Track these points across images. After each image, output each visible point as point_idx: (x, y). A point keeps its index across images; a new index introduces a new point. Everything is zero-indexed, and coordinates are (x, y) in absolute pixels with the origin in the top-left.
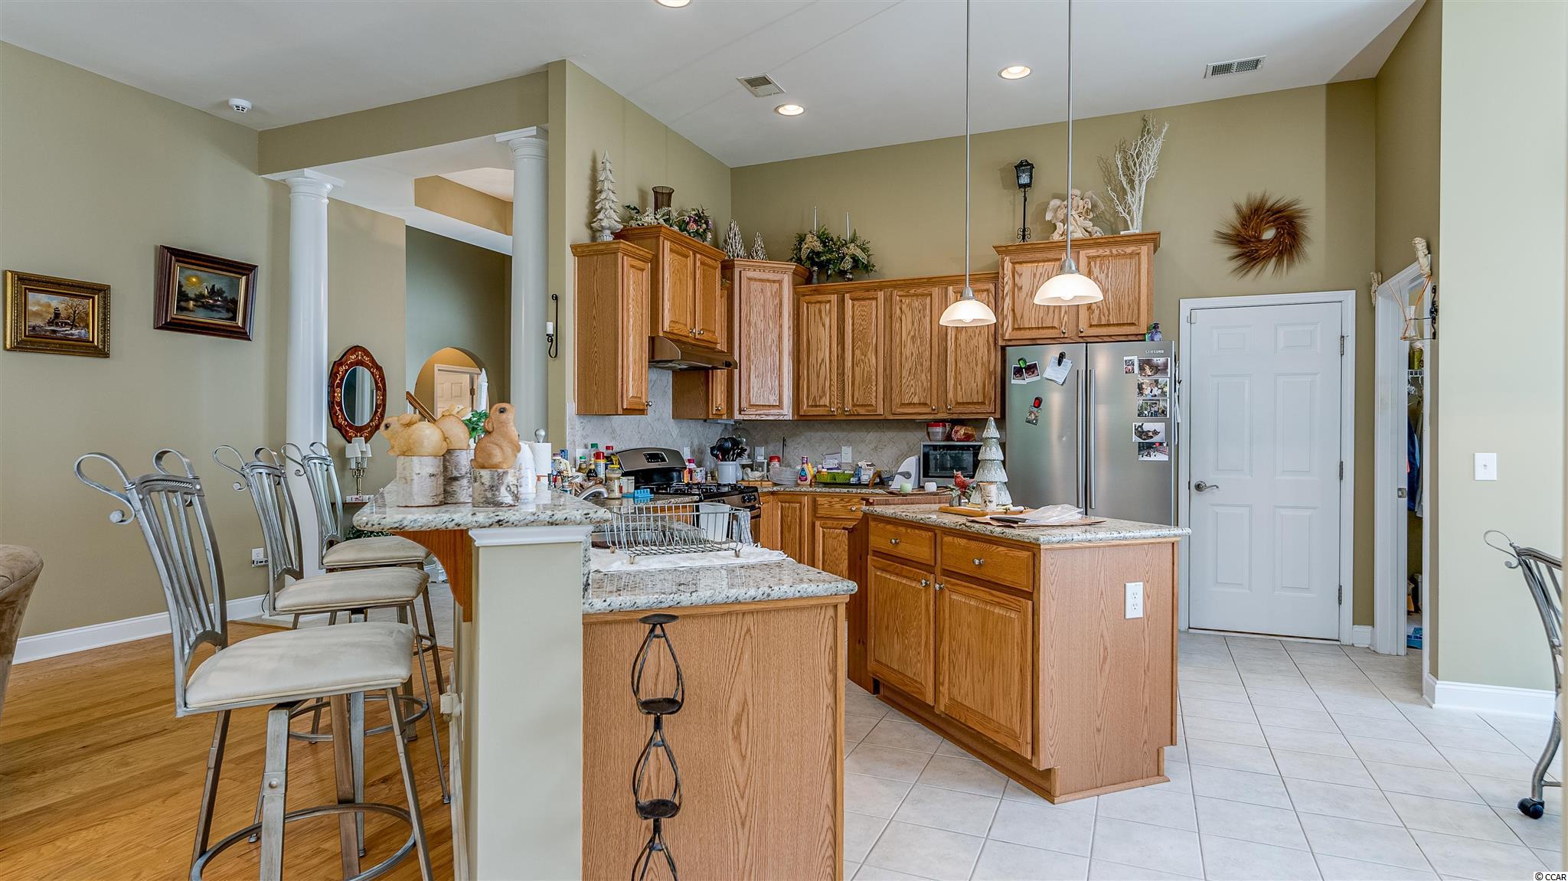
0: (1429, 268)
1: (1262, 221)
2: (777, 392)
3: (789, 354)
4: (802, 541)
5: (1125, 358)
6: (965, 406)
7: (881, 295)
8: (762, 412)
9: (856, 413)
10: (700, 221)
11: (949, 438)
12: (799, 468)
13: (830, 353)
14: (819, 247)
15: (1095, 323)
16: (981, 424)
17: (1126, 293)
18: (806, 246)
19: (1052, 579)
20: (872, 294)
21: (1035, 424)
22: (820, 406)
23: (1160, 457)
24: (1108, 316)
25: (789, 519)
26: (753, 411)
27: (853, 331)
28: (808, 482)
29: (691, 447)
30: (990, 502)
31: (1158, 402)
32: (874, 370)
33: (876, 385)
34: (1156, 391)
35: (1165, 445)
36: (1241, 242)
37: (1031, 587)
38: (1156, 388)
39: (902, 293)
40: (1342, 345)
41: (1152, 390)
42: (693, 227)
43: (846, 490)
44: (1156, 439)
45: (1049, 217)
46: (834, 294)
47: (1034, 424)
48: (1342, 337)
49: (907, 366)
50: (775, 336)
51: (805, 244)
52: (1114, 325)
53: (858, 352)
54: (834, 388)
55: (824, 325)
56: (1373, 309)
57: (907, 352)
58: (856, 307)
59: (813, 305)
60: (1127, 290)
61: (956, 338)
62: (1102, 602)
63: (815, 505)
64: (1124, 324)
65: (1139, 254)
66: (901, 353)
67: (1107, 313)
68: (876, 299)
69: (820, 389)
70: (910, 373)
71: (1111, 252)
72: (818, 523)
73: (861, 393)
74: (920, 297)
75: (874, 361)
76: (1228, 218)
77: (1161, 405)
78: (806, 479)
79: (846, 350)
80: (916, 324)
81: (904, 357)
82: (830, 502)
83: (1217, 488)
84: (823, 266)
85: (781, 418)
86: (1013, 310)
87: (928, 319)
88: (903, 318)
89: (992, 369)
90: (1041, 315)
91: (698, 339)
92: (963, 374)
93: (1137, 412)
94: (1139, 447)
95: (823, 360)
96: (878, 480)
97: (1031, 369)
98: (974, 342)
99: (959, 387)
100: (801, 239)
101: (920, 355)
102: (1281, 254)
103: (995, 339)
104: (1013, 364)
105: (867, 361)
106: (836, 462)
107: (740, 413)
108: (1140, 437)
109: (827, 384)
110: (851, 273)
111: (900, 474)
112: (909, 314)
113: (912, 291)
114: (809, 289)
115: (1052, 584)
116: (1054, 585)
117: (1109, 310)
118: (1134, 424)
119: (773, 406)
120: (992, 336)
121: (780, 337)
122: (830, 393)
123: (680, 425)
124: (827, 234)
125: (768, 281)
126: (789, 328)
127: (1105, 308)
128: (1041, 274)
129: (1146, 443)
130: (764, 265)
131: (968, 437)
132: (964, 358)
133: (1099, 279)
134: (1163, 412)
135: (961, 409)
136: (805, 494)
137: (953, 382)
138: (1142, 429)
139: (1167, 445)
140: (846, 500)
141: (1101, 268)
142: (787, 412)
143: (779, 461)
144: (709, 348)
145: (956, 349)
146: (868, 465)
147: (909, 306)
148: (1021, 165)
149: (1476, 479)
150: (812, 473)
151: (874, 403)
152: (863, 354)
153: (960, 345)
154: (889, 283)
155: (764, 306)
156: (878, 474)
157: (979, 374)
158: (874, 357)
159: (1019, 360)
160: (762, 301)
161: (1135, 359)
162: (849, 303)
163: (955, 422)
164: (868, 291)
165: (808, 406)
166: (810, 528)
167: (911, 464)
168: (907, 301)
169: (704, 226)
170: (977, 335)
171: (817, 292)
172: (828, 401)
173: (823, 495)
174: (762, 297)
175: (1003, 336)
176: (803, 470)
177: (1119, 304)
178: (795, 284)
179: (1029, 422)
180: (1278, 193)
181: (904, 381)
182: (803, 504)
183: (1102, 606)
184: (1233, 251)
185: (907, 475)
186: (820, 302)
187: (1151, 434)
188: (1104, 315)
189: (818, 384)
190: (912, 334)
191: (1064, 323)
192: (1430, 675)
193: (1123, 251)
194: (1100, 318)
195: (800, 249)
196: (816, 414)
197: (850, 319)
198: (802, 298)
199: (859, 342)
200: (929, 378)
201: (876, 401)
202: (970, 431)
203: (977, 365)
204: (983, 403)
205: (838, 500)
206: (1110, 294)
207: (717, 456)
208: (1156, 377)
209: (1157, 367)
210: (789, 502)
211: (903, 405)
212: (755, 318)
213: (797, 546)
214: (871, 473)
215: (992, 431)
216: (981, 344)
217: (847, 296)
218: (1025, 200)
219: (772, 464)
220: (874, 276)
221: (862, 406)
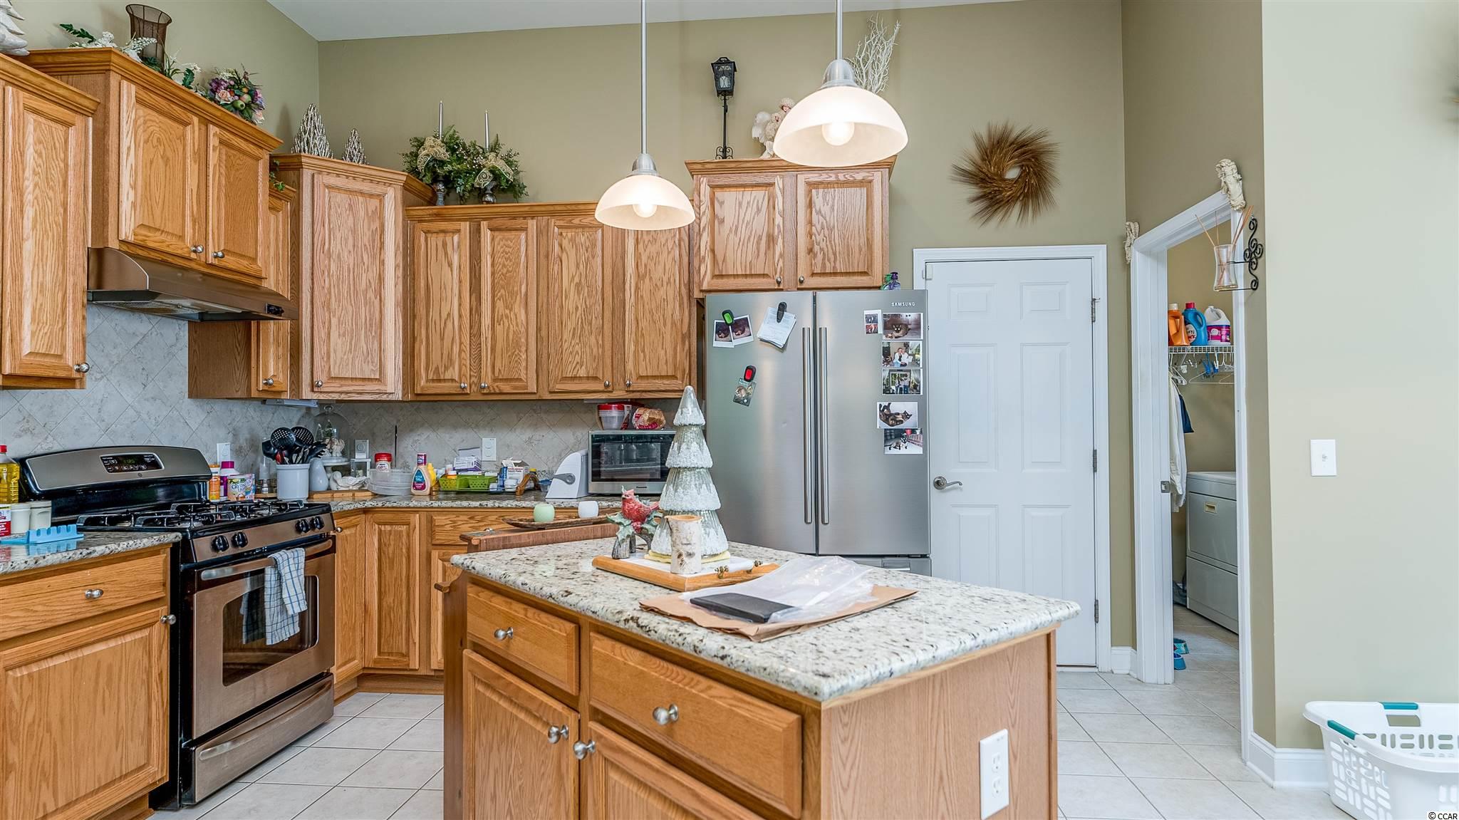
0: (1242, 197)
1: (1005, 155)
2: (376, 360)
3: (396, 305)
4: (411, 582)
5: (866, 312)
6: (650, 381)
7: (532, 224)
8: (350, 389)
9: (497, 391)
10: (241, 90)
11: (627, 425)
12: (415, 469)
13: (460, 305)
14: (443, 153)
15: (818, 270)
16: (670, 405)
17: (857, 232)
18: (424, 152)
19: (845, 777)
20: (519, 223)
21: (747, 404)
22: (445, 380)
23: (913, 449)
24: (835, 262)
25: (391, 549)
26: (335, 386)
27: (493, 274)
28: (427, 491)
29: (233, 443)
30: (690, 555)
31: (908, 374)
32: (523, 330)
33: (526, 351)
34: (906, 359)
35: (918, 432)
36: (983, 180)
37: (797, 806)
38: (906, 354)
39: (561, 223)
40: (1093, 310)
41: (901, 357)
42: (225, 96)
43: (477, 504)
44: (907, 424)
45: (756, 133)
46: (465, 220)
47: (744, 404)
48: (1094, 300)
49: (570, 325)
50: (373, 275)
51: (424, 149)
52: (842, 274)
53: (500, 304)
54: (466, 355)
55: (450, 265)
56: (1127, 266)
57: (570, 304)
58: (497, 240)
59: (435, 235)
60: (857, 229)
61: (637, 288)
62: (942, 799)
63: (431, 528)
64: (853, 273)
65: (871, 182)
66: (561, 307)
67: (832, 259)
68: (526, 229)
69: (445, 356)
70: (574, 334)
71: (837, 177)
72: (435, 554)
73: (506, 361)
74: (587, 229)
75: (523, 317)
76: (965, 151)
77: (913, 378)
78: (423, 487)
79: (483, 301)
80: (581, 266)
81: (565, 311)
82: (454, 522)
83: (961, 484)
84: (449, 181)
85: (384, 397)
86: (713, 251)
87: (599, 260)
89: (685, 330)
90: (749, 259)
91: (211, 265)
92: (647, 337)
93: (883, 387)
94: (886, 436)
95: (449, 314)
96: (532, 485)
97: (741, 326)
98: (662, 292)
99: (642, 354)
100: (420, 144)
101: (587, 310)
102: (1026, 196)
103: (690, 291)
104: (713, 321)
105: (513, 317)
106: (474, 459)
107: (312, 391)
108: (886, 421)
109: (456, 349)
110: (491, 195)
111: (560, 477)
112: (572, 253)
113: (576, 221)
114: (428, 212)
115: (845, 790)
116: (850, 792)
117: (835, 254)
118: (878, 404)
119: (370, 379)
120: (685, 285)
121: (381, 279)
122: (460, 362)
123: (208, 407)
124: (458, 138)
125: (362, 193)
126: (397, 266)
127: (830, 251)
128: (748, 203)
129: (895, 429)
130: (355, 169)
131: (654, 424)
132: (648, 315)
133: (823, 212)
134: (915, 387)
135: (643, 385)
136: (416, 510)
137: (633, 347)
138: (889, 410)
139: (921, 432)
140: (478, 518)
141: (824, 198)
142: (393, 387)
143: (390, 460)
144: (249, 284)
145: (637, 303)
146: (516, 464)
147: (572, 240)
148: (720, 63)
149: (1314, 473)
150: (434, 477)
151: (523, 377)
152: (507, 307)
153: (642, 297)
154: (543, 209)
155: (354, 231)
156: (532, 476)
157: (668, 337)
158: (523, 312)
159: (724, 314)
160: (350, 222)
161: (879, 313)
162: (486, 235)
163: (636, 403)
164: (514, 218)
165: (427, 381)
166: (424, 560)
167: (574, 463)
168: (569, 234)
169: (247, 98)
170: (665, 284)
171: (439, 217)
172: (457, 375)
173: (442, 511)
174: (351, 216)
175: (700, 284)
176: (419, 473)
177: (848, 246)
178: (407, 204)
179: (737, 401)
180: (1022, 124)
181: (565, 346)
182: (412, 525)
183: (943, 808)
184: (973, 191)
185: (569, 479)
186: (443, 231)
187: (900, 418)
188: (829, 260)
189: (442, 348)
190: (577, 280)
191: (779, 270)
192: (1256, 735)
193: (851, 176)
194: (824, 265)
195: (417, 156)
196: (438, 391)
197: (489, 257)
198: (418, 225)
199: (502, 291)
200: (600, 342)
201: (527, 374)
202: (658, 415)
203: (665, 325)
204: (674, 377)
205: (465, 518)
206: (836, 231)
207: (274, 457)
208: (906, 338)
209: (906, 325)
210: (391, 524)
211: (565, 379)
212: (339, 246)
213: (404, 590)
214: (520, 475)
215: (690, 413)
216: (671, 293)
217: (484, 224)
218: (726, 111)
219: (378, 464)
220: (525, 201)
221: (506, 380)
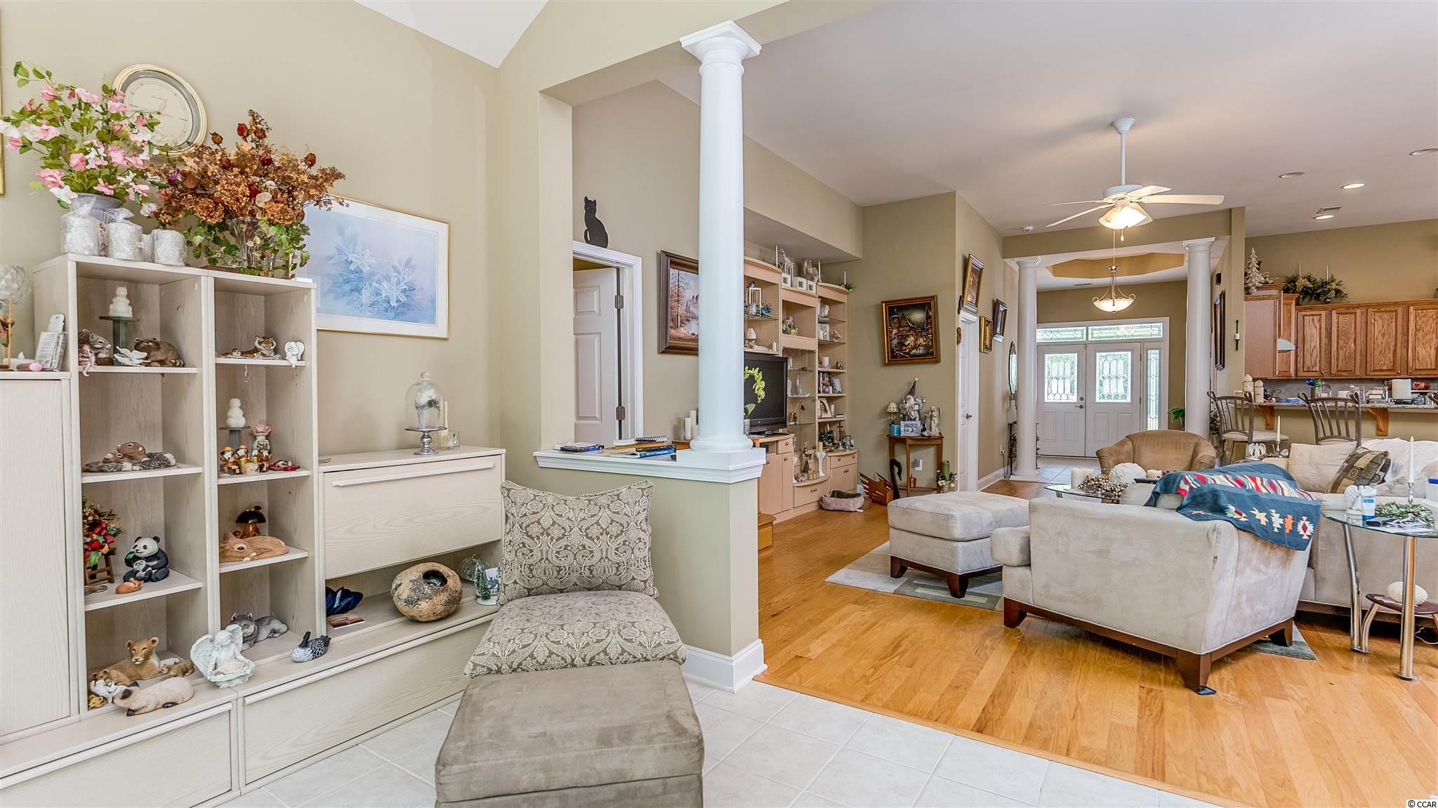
6: (1422, 371)
7: (1357, 311)
9: (1340, 375)
13: (1320, 342)
14: (1309, 285)
18: (1299, 285)
20: (1351, 310)
22: (1312, 371)
32: (1353, 352)
33: (1355, 360)
39: (1374, 310)
46: (1323, 310)
49: (1378, 350)
51: (1299, 283)
53: (1341, 342)
54: (1323, 362)
55: (1316, 328)
57: (1378, 342)
58: (1340, 318)
59: (1308, 317)
61: (1415, 334)
66: (1374, 343)
68: (1355, 313)
70: (1380, 353)
73: (1344, 364)
75: (1353, 347)
79: (1332, 341)
81: (1376, 344)
88: (1376, 323)
92: (1420, 354)
95: (1315, 347)
98: (1429, 337)
99: (1417, 361)
101: (1388, 343)
105: (1348, 347)
109: (1318, 359)
110: (1335, 299)
112: (1380, 322)
113: (1383, 309)
122: (1320, 365)
124: (1313, 277)
131: (1426, 388)
132: (1421, 345)
135: (1418, 373)
137: (1412, 358)
145: (1415, 341)
147: (1380, 317)
151: (1353, 370)
152: (1345, 343)
153: (1418, 338)
154: (1359, 304)
157: (1432, 354)
158: (1353, 345)
162: (1335, 316)
163: (1414, 380)
164: (1348, 309)
165: (1303, 371)
168: (1379, 314)
171: (1311, 309)
172: (1319, 369)
181: (1376, 358)
186: (1313, 315)
189: (1311, 360)
190: (1382, 332)
195: (1295, 285)
196: (1309, 375)
197: (1336, 324)
198: (1300, 314)
199: (1343, 337)
200: (1394, 356)
201: (1355, 369)
202: (1428, 384)
203: (1430, 349)
211: (1375, 371)
217: (1333, 312)
220: (1344, 302)
221: (1345, 371)
